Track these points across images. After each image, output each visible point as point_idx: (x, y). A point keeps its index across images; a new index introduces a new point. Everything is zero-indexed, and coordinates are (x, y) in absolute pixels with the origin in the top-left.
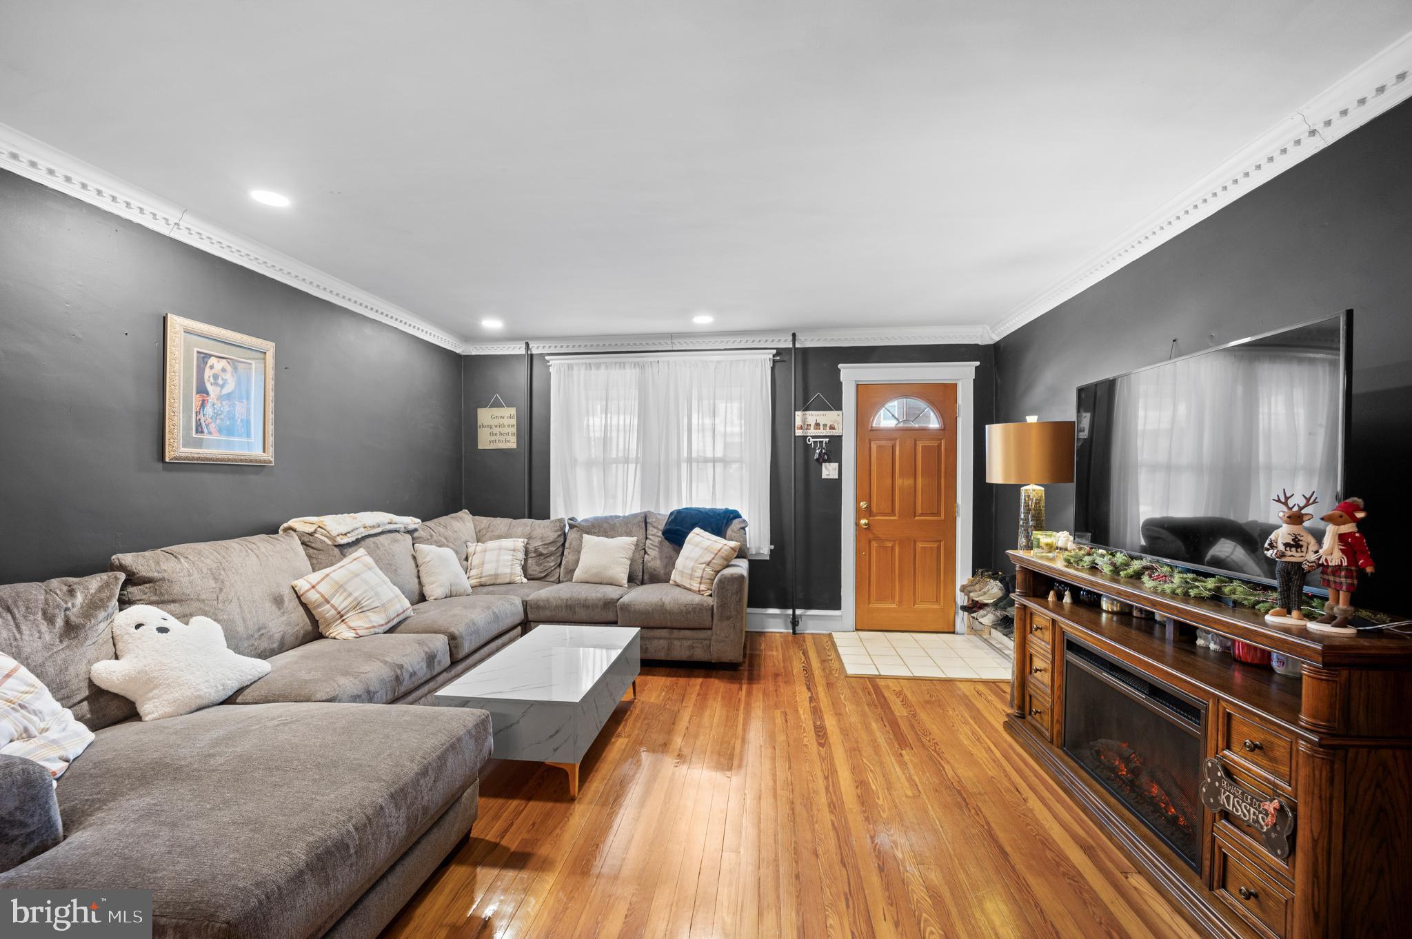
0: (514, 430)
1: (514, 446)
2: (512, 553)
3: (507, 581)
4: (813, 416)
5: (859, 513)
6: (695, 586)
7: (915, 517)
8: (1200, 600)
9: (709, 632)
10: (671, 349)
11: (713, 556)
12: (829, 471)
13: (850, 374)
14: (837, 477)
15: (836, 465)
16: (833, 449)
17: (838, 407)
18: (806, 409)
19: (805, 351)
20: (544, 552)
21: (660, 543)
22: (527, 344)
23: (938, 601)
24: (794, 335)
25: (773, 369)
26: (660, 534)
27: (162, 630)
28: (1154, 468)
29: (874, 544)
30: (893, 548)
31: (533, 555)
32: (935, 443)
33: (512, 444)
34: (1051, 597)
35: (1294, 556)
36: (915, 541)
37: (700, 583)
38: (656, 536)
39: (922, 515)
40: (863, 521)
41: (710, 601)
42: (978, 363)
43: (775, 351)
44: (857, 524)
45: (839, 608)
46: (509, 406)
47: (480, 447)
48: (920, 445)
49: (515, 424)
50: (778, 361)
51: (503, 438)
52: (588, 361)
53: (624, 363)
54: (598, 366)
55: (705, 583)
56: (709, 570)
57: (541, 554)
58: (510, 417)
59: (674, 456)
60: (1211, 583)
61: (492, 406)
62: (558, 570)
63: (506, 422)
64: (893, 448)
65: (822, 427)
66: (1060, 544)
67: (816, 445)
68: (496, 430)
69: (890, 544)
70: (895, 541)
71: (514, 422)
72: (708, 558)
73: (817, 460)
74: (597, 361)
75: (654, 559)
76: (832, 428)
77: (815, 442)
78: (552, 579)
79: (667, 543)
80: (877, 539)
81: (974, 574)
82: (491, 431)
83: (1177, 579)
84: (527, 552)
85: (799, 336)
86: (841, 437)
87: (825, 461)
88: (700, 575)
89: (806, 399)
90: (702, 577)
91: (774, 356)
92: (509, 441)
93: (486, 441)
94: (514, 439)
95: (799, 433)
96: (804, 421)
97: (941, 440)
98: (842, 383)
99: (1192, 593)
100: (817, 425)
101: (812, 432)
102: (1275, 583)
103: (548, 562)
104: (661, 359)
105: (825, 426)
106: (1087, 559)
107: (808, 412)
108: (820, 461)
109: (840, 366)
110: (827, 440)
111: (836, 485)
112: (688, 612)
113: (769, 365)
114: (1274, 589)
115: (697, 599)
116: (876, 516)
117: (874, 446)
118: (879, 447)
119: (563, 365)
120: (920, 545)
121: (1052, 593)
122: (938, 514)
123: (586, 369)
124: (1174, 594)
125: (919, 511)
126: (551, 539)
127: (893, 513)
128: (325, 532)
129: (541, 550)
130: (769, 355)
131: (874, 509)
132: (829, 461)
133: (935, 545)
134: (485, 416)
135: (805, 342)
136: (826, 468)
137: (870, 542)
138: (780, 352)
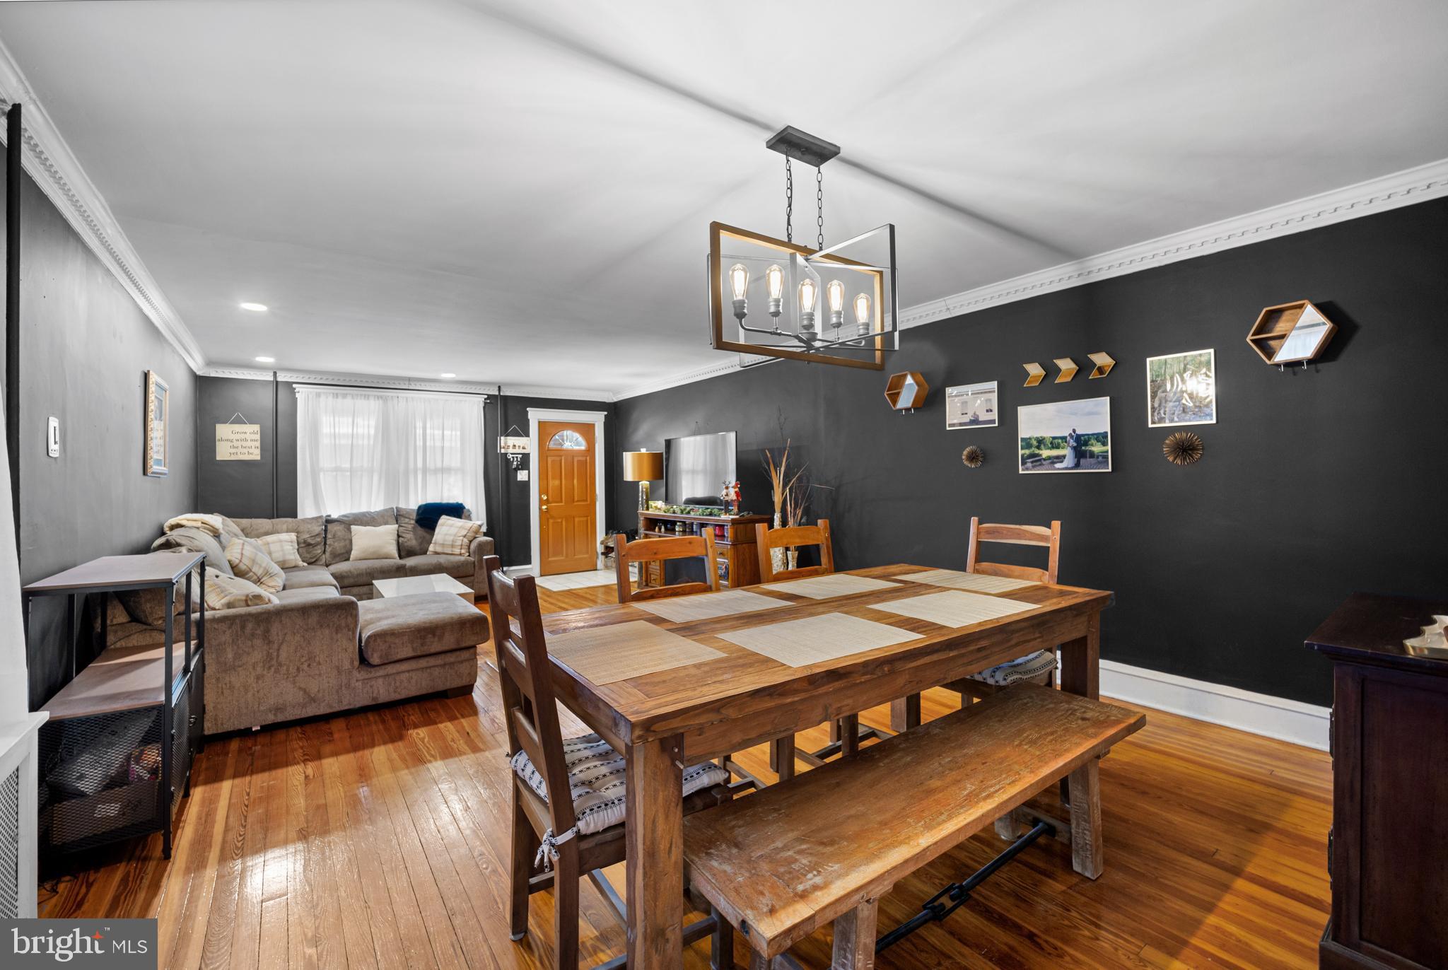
0: (258, 444)
1: (258, 458)
2: (290, 544)
3: (293, 565)
4: (511, 441)
5: (541, 502)
6: (457, 551)
7: (574, 502)
8: (707, 515)
9: (472, 578)
10: (407, 388)
11: (467, 531)
12: (522, 476)
13: (535, 416)
14: (527, 479)
15: (527, 471)
16: (525, 462)
17: (527, 435)
18: (507, 436)
19: (506, 398)
20: (313, 542)
21: (414, 528)
22: (275, 374)
23: (587, 553)
24: (499, 387)
25: (484, 408)
26: (413, 522)
27: (217, 577)
28: (688, 472)
29: (551, 521)
30: (562, 522)
31: (303, 545)
32: (584, 459)
33: (256, 455)
34: (657, 529)
35: (727, 498)
36: (574, 518)
37: (461, 549)
38: (410, 523)
39: (578, 501)
40: (544, 507)
41: (472, 559)
42: (606, 413)
43: (486, 396)
44: (540, 509)
45: (530, 563)
46: (251, 423)
47: (218, 458)
48: (576, 459)
49: (259, 439)
50: (488, 403)
51: (245, 451)
52: (336, 391)
53: (368, 395)
54: (345, 396)
55: (464, 549)
56: (466, 541)
57: (309, 545)
58: (254, 433)
59: (411, 465)
60: (709, 510)
61: (233, 423)
62: (324, 556)
63: (248, 436)
64: (561, 460)
65: (517, 448)
66: (659, 507)
67: (514, 459)
68: (235, 444)
69: (560, 520)
70: (562, 518)
71: (258, 437)
72: (464, 532)
73: (515, 469)
74: (345, 392)
75: (411, 540)
76: (524, 448)
77: (513, 457)
78: (321, 563)
79: (419, 528)
80: (553, 517)
81: (607, 534)
82: (231, 444)
83: (700, 510)
84: (298, 544)
85: (502, 388)
86: (529, 454)
87: (519, 469)
88: (460, 544)
89: (506, 429)
90: (462, 545)
91: (485, 399)
92: (252, 454)
93: (224, 452)
94: (258, 452)
95: (503, 451)
96: (506, 443)
97: (587, 456)
98: (529, 420)
99: (705, 514)
100: (514, 446)
101: (511, 450)
102: (722, 507)
103: (316, 550)
104: (400, 395)
105: (519, 447)
106: (672, 509)
107: (508, 438)
108: (517, 469)
109: (528, 409)
110: (521, 456)
111: (526, 485)
112: (459, 567)
113: (482, 405)
114: (722, 509)
115: (462, 558)
116: (551, 503)
117: (550, 460)
118: (553, 461)
119: (311, 393)
120: (577, 520)
121: (657, 528)
122: (586, 500)
123: (333, 397)
124: (700, 515)
125: (576, 499)
126: (317, 532)
127: (561, 502)
128: (208, 526)
129: (310, 541)
130: (481, 399)
131: (550, 500)
132: (522, 469)
133: (585, 519)
134: (223, 431)
135: (507, 392)
136: (520, 473)
137: (548, 519)
138: (490, 397)
